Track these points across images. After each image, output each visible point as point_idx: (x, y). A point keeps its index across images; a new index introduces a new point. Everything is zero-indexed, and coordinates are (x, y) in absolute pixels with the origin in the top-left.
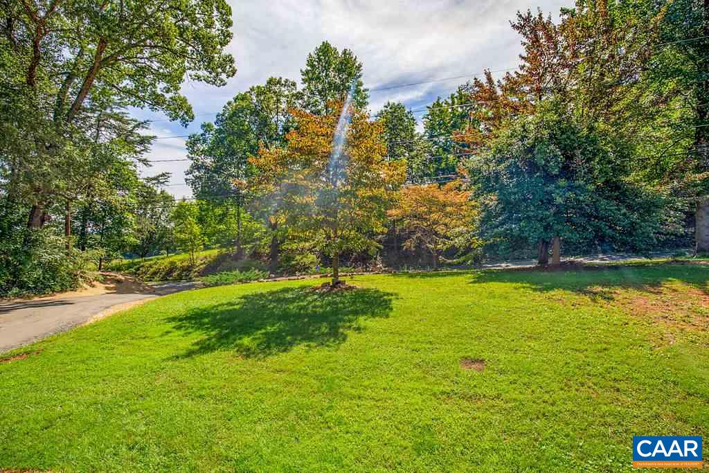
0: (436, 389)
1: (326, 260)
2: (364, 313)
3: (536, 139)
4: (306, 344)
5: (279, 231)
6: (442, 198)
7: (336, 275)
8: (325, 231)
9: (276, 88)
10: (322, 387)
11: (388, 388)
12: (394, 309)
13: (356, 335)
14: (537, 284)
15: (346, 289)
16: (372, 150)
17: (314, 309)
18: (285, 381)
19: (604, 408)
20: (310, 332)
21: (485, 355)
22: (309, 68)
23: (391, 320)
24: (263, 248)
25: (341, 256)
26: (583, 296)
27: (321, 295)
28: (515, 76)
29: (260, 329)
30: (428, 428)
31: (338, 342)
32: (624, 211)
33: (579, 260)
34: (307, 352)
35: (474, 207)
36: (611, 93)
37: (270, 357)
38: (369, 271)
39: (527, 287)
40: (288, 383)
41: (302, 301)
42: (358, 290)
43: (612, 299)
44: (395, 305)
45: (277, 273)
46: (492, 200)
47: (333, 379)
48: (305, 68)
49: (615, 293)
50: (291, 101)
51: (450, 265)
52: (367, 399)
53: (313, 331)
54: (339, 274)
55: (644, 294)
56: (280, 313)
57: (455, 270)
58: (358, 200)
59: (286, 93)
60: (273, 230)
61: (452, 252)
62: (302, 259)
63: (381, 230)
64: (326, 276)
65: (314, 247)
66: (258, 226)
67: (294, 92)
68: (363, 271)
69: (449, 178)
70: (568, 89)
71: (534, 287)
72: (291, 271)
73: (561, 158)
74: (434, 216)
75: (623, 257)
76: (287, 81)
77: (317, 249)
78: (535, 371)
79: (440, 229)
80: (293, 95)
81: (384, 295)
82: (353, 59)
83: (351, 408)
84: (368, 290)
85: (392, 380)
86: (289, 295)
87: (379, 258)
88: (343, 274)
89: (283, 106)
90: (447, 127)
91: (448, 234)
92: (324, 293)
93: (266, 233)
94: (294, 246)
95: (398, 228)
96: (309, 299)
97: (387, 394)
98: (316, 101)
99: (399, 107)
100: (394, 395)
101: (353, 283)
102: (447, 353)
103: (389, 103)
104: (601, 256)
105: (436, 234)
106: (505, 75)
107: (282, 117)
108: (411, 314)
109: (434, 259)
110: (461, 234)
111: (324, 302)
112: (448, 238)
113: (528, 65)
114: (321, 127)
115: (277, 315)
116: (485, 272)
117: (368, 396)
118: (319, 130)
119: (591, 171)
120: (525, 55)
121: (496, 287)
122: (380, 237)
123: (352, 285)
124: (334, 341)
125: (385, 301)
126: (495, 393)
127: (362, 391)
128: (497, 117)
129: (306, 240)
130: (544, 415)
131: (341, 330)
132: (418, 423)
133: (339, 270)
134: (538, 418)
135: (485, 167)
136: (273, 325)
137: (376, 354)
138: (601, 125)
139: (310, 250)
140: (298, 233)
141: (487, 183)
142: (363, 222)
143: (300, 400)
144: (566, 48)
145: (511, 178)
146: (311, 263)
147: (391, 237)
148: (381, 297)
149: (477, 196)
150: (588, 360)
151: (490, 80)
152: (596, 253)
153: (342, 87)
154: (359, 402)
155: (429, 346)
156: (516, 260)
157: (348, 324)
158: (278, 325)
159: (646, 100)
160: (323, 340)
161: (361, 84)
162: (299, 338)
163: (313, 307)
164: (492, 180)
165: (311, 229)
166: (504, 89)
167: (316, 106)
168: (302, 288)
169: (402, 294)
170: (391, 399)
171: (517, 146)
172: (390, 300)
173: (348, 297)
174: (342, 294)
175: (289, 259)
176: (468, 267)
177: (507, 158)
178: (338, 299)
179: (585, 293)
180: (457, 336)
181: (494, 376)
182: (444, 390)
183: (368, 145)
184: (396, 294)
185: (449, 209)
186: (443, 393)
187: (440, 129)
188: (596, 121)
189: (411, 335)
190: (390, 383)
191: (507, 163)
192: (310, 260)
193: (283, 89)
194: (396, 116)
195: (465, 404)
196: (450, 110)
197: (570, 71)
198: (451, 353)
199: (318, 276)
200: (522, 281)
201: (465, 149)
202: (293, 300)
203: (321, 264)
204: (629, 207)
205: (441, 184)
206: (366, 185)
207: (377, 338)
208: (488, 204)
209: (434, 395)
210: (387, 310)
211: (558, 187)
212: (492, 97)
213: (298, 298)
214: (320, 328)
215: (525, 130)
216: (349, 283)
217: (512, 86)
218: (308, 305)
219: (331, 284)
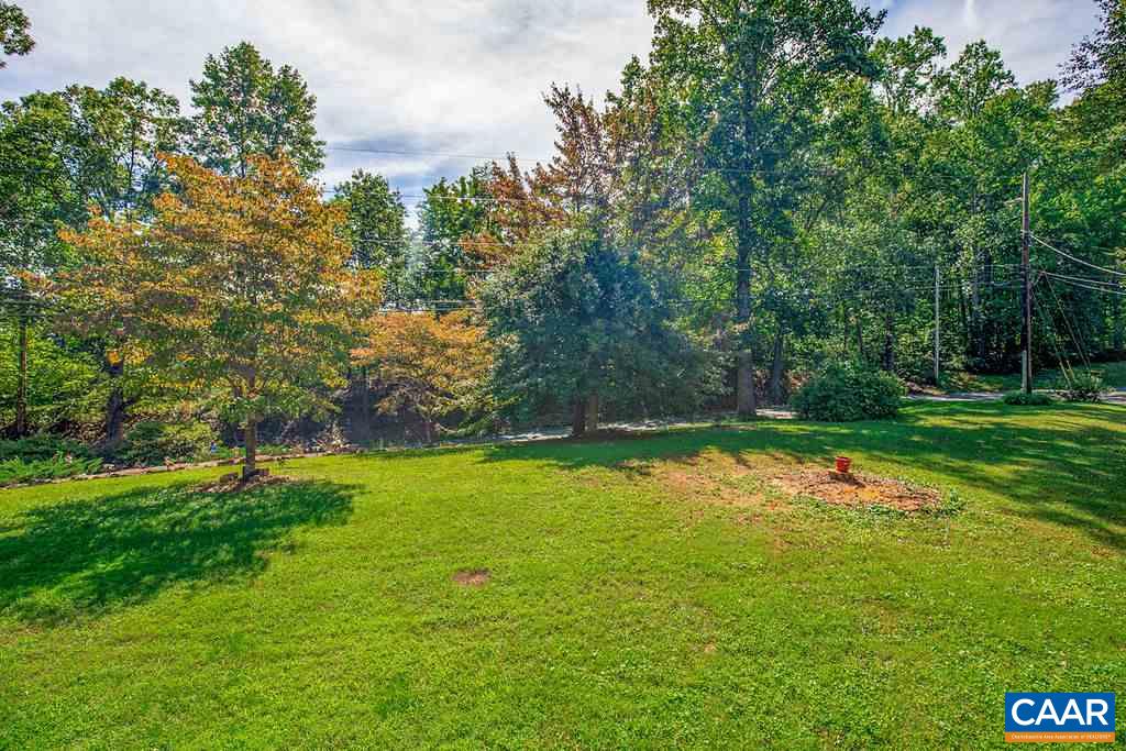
0: (416, 620)
1: (230, 434)
2: (302, 520)
3: (569, 262)
4: (185, 584)
5: (128, 378)
6: (439, 335)
7: (250, 459)
8: (231, 381)
9: (134, 101)
10: (217, 653)
11: (340, 631)
12: (356, 511)
13: (286, 558)
14: (566, 459)
15: (270, 483)
16: (325, 248)
17: (204, 523)
18: (140, 655)
19: (625, 606)
20: (195, 562)
21: (488, 564)
22: (209, 81)
23: (349, 528)
24: (87, 411)
25: (261, 426)
26: (618, 473)
27: (220, 497)
28: (548, 170)
29: (81, 569)
30: (400, 679)
31: (250, 573)
32: (665, 365)
33: (624, 426)
34: (188, 598)
35: (489, 351)
36: (657, 216)
37: (106, 618)
38: (316, 451)
39: (553, 465)
40: (146, 658)
41: (178, 509)
42: (294, 484)
43: (648, 474)
44: (357, 504)
45: (122, 461)
46: (512, 341)
47: (238, 636)
48: (200, 78)
49: (653, 467)
50: (166, 131)
51: (453, 438)
52: (303, 656)
53: (202, 560)
54: (257, 458)
55: (682, 466)
56: (129, 535)
57: (460, 445)
58: (297, 330)
59: (156, 114)
60: (113, 375)
61: (455, 418)
62: (179, 432)
63: (337, 381)
64: (231, 462)
65: (207, 410)
66: (76, 366)
67: (173, 116)
68: (305, 452)
69: (455, 305)
70: (610, 202)
71: (561, 464)
72: (155, 455)
73: (599, 291)
74: (429, 362)
75: (670, 423)
76: (157, 93)
77: (214, 413)
78: (551, 576)
79: (439, 382)
80: (172, 123)
81: (340, 489)
82: (300, 87)
83: (273, 675)
84: (311, 482)
85: (346, 621)
86: (150, 501)
87: (335, 429)
88: (265, 457)
89: (149, 138)
90: (454, 225)
91: (451, 388)
92: (225, 493)
93: (93, 382)
94: (163, 408)
95: (370, 380)
96: (194, 505)
97: (337, 642)
98: (222, 143)
99: (378, 183)
100: (350, 642)
101: (286, 472)
102: (436, 566)
103: (361, 173)
104: (647, 422)
105: (432, 388)
106: (535, 167)
107: (144, 159)
108: (383, 515)
109: (428, 428)
110: (470, 390)
111: (226, 507)
112: (450, 396)
113: (564, 158)
114: (228, 196)
115: (121, 539)
116: (501, 447)
117: (305, 651)
118: (226, 200)
119: (631, 311)
120: (562, 144)
121: (513, 467)
122: (338, 392)
123: (281, 477)
124: (243, 574)
125: (342, 499)
126: (497, 611)
127: (293, 645)
128: (525, 224)
129: (189, 397)
130: (557, 628)
131: (258, 553)
132: (386, 673)
133: (258, 451)
134: (550, 633)
135: (504, 294)
136: (111, 559)
137: (319, 583)
138: (644, 253)
139: (198, 416)
140: (172, 382)
141: (506, 317)
142: (306, 366)
143: (171, 682)
144: (609, 146)
145: (537, 312)
146: (200, 439)
147: (357, 392)
148: (335, 492)
149: (491, 335)
150: (615, 552)
151: (514, 169)
152: (643, 418)
153: (275, 129)
154: (286, 663)
155: (409, 560)
156: (545, 428)
157: (272, 542)
158: (122, 558)
159: (693, 229)
160: (221, 574)
161: (312, 131)
162: (172, 575)
163: (202, 519)
164: (514, 313)
165: (202, 377)
166: (534, 186)
167: (220, 151)
168: (179, 486)
169: (371, 487)
170: (343, 649)
171: (546, 269)
172: (350, 497)
173: (274, 496)
174: (262, 491)
175: (149, 433)
176: (478, 440)
177: (534, 284)
178: (253, 502)
179: (621, 468)
180: (452, 541)
181: (499, 589)
182: (428, 619)
183: (319, 241)
184: (361, 487)
185: (450, 352)
186: (426, 624)
187: (443, 227)
188: (639, 249)
189: (382, 546)
190: (343, 624)
191: (532, 292)
192: (196, 434)
193: (148, 106)
194: (373, 196)
195: (458, 633)
196: (459, 200)
197: (614, 177)
198: (441, 567)
199: (215, 464)
200: (547, 456)
201: (478, 262)
202: (156, 511)
203: (221, 442)
204: (672, 360)
205: (442, 312)
206: (312, 305)
207: (324, 558)
208: (508, 347)
209: (413, 630)
210: (345, 512)
211: (594, 330)
212: (516, 193)
213: (169, 504)
214: (215, 553)
215: (556, 249)
216: (275, 471)
217: (544, 184)
218: (191, 514)
219: (240, 476)
